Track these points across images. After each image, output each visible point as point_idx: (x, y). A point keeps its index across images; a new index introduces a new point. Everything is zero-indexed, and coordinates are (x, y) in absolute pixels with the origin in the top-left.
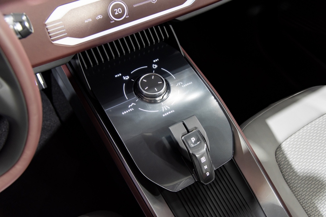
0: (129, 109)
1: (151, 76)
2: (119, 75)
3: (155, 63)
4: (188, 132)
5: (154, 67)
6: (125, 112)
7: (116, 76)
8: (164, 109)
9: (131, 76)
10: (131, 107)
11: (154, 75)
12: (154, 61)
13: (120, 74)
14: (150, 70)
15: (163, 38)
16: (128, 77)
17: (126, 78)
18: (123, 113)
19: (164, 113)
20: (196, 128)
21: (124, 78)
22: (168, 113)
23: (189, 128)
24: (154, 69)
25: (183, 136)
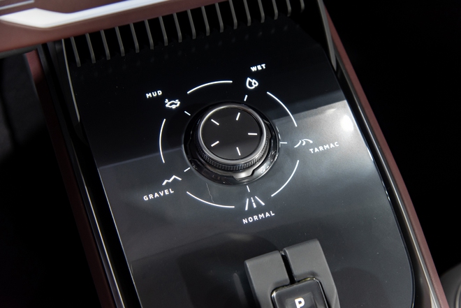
0: (163, 188)
1: (235, 111)
2: (155, 95)
3: (254, 75)
4: (292, 280)
5: (250, 84)
6: (151, 196)
7: (148, 95)
8: (250, 204)
9: (187, 102)
10: (168, 186)
11: (243, 111)
12: (254, 69)
13: (160, 93)
14: (236, 92)
15: (289, 8)
16: (178, 103)
17: (173, 104)
18: (146, 198)
19: (247, 215)
20: (314, 275)
21: (168, 104)
22: (256, 218)
23: (297, 272)
24: (248, 92)
25: (275, 289)
